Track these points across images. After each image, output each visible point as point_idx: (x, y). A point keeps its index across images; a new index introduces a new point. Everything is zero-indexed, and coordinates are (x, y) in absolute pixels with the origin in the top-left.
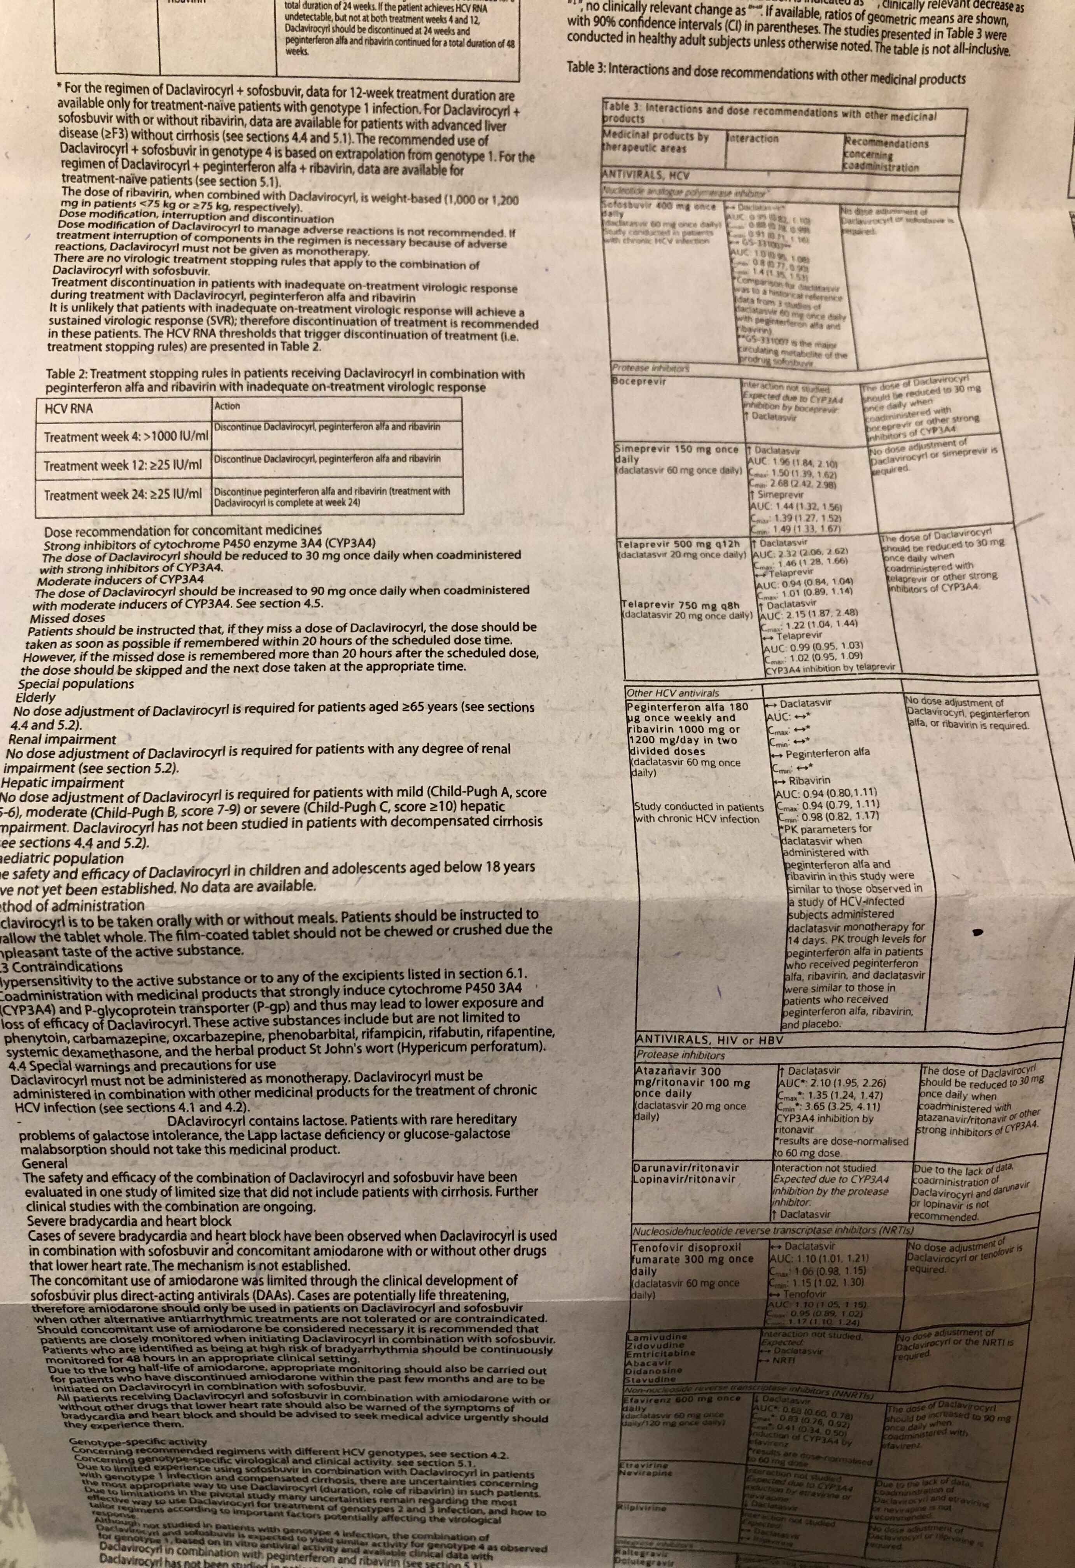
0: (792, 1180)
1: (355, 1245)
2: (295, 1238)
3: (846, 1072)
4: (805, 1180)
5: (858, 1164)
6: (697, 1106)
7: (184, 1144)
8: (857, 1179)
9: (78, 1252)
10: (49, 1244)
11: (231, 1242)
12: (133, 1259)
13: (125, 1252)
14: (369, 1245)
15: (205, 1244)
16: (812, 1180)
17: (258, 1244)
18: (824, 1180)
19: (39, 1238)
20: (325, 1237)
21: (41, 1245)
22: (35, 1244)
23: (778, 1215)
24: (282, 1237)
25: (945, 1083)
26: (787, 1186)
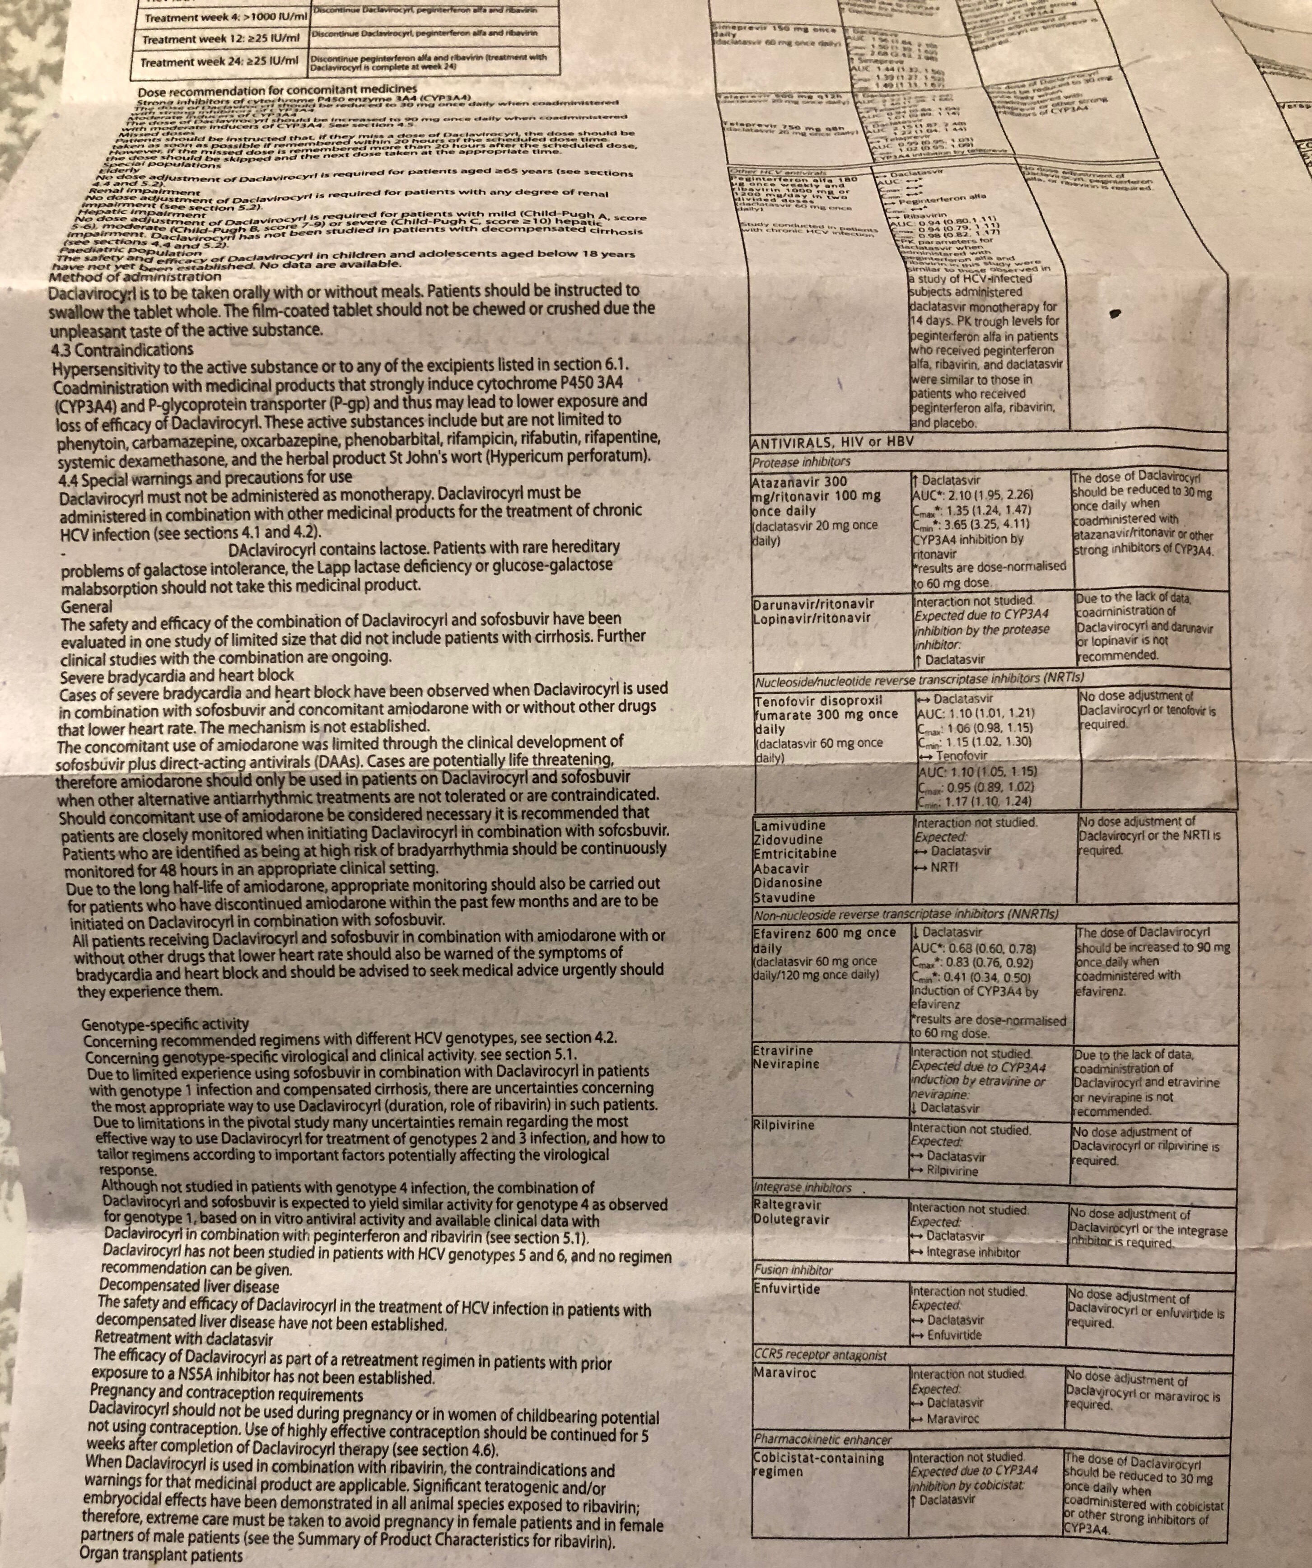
0: (938, 616)
1: (436, 701)
2: (366, 693)
3: (987, 482)
4: (953, 616)
5: (1010, 596)
6: (823, 525)
7: (244, 579)
8: (1011, 614)
9: (114, 713)
10: (83, 705)
11: (292, 700)
12: (178, 720)
13: (168, 712)
14: (451, 701)
15: (263, 702)
16: (960, 616)
17: (323, 702)
18: (973, 616)
19: (72, 698)
20: (400, 692)
21: (72, 706)
22: (68, 706)
23: (923, 660)
24: (352, 693)
25: (1101, 492)
26: (932, 624)
